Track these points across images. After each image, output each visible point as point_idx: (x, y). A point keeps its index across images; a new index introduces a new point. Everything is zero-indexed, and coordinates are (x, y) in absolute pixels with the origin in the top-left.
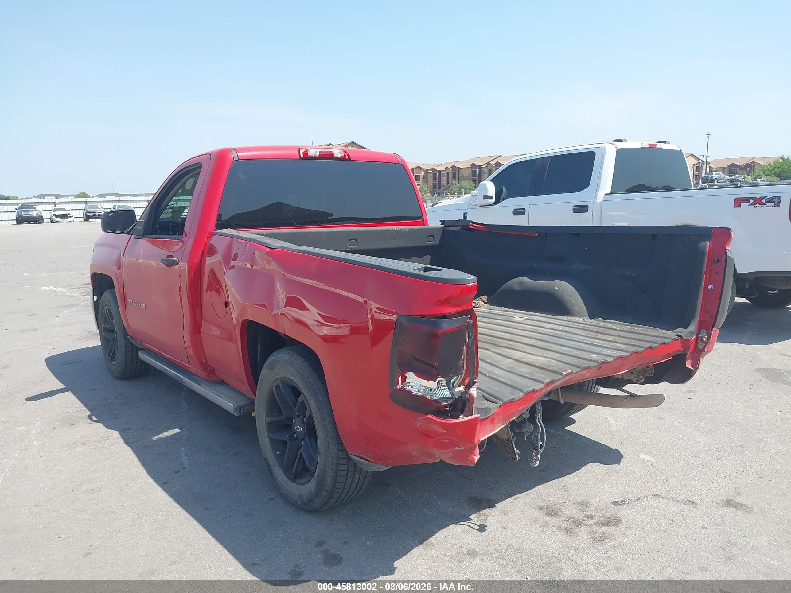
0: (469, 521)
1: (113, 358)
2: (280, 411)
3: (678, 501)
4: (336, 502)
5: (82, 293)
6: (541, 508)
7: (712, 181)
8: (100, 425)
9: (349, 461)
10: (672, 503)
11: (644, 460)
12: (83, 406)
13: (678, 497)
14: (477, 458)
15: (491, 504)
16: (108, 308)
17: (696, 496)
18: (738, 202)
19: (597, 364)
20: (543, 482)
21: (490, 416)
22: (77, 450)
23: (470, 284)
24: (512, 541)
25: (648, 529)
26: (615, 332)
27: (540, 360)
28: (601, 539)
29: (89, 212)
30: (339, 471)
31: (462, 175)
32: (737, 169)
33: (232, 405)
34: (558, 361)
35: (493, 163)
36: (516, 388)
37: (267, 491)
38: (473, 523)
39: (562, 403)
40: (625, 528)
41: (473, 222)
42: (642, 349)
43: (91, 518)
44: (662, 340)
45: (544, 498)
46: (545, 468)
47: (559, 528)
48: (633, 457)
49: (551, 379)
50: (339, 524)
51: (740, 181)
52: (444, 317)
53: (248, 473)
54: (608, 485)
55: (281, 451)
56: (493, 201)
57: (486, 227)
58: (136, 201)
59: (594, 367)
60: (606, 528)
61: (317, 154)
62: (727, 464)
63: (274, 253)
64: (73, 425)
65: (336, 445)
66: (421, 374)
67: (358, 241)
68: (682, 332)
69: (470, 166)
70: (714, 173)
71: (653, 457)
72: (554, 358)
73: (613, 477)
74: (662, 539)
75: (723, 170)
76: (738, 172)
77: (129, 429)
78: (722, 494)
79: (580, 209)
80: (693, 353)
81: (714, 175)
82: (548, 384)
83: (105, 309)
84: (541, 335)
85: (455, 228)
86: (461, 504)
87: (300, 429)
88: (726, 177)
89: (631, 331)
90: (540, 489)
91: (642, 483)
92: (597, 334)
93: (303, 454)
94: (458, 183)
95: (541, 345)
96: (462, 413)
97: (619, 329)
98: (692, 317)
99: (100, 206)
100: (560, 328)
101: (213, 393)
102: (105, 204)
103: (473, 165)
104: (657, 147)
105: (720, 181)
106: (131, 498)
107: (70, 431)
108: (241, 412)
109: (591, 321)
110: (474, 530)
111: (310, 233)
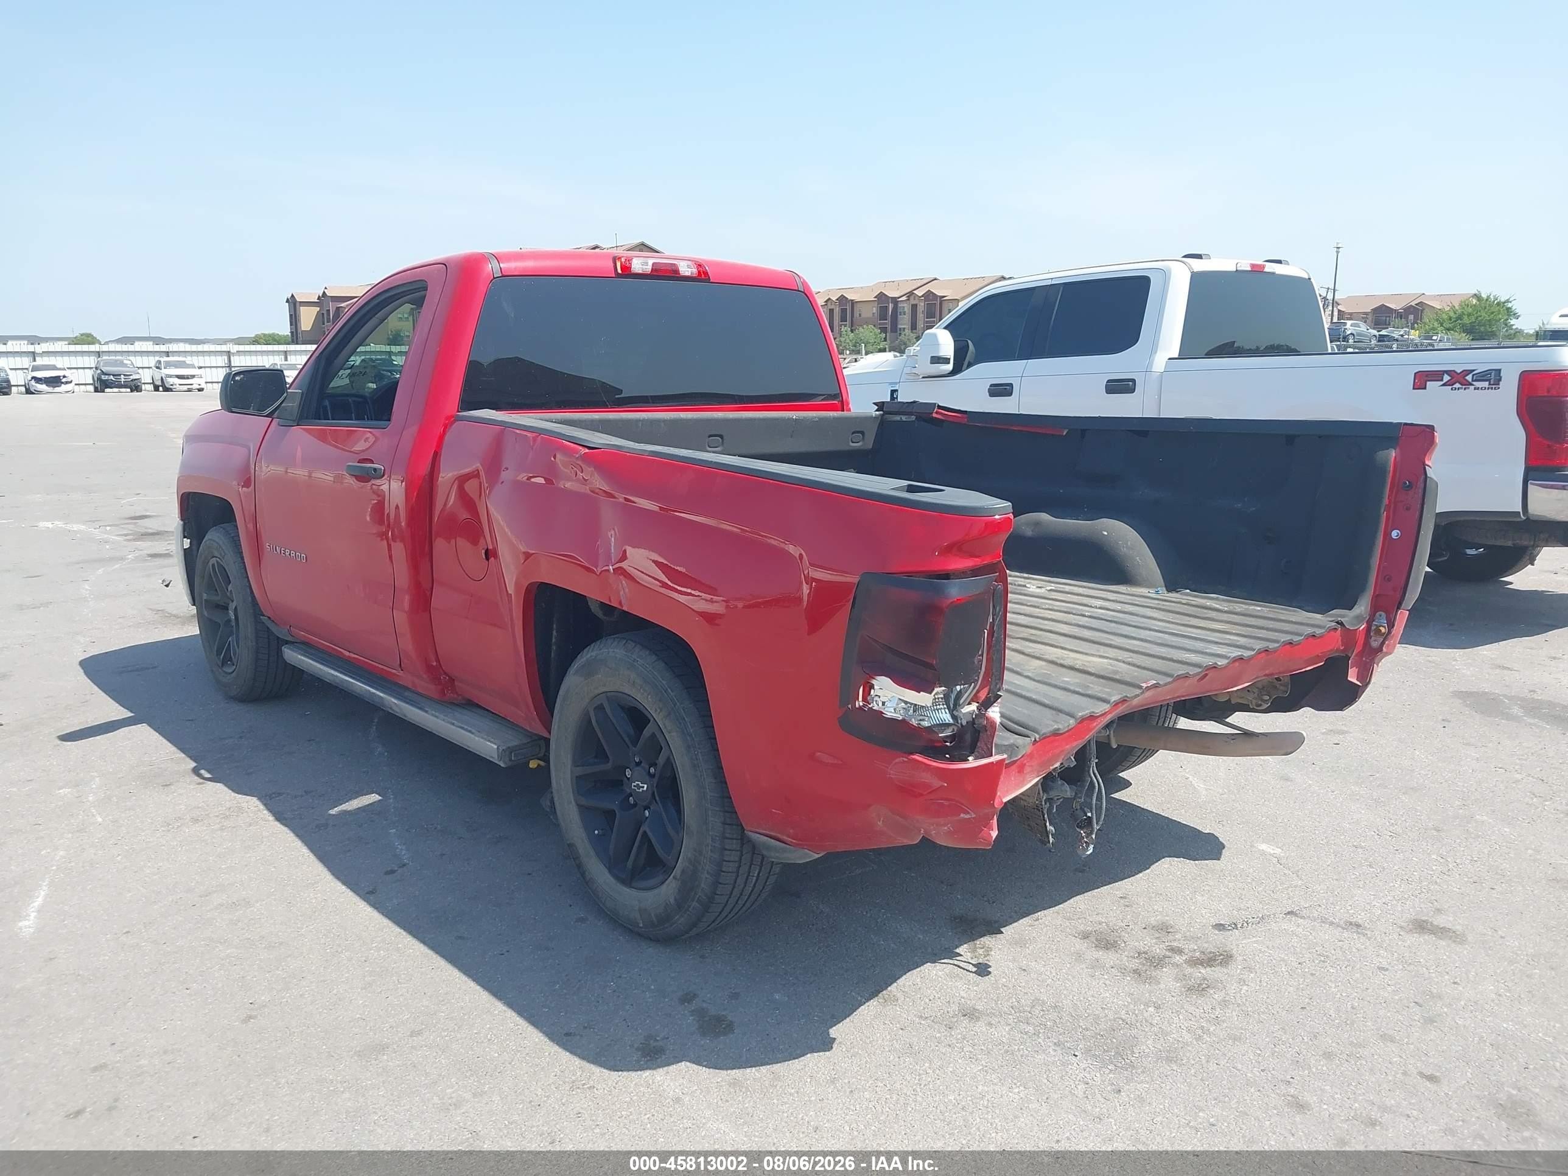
0: (957, 958)
1: (227, 660)
2: (601, 755)
3: (1332, 923)
4: (713, 922)
5: (126, 535)
6: (1085, 936)
7: (1345, 339)
8: (220, 786)
9: (742, 844)
10: (1321, 926)
11: (1263, 853)
12: (179, 751)
13: (1330, 916)
14: (994, 834)
15: (994, 928)
16: (217, 562)
17: (1363, 914)
18: (1422, 380)
19: (1200, 670)
20: (1084, 890)
21: (1017, 760)
22: (184, 832)
23: (997, 517)
24: (1041, 992)
25: (1282, 971)
26: (1219, 614)
27: (1095, 662)
28: (1200, 989)
29: (106, 374)
30: (724, 863)
31: (860, 315)
32: (1389, 317)
33: (496, 747)
34: (1129, 664)
35: (920, 293)
36: (1060, 711)
37: (571, 906)
38: (965, 962)
39: (1115, 746)
40: (1241, 970)
41: (940, 407)
42: (1276, 645)
43: (241, 953)
44: (1310, 630)
45: (1088, 917)
46: (1084, 866)
47: (1123, 971)
48: (1243, 847)
49: (1122, 696)
50: (718, 963)
51: (1397, 340)
52: (947, 576)
53: (529, 874)
54: (1203, 895)
55: (602, 830)
56: (950, 367)
57: (965, 416)
58: (203, 353)
59: (1195, 675)
60: (1208, 969)
61: (648, 269)
62: (1414, 859)
63: (595, 457)
64: (166, 785)
65: (722, 814)
66: (904, 680)
67: (725, 438)
68: (1343, 616)
69: (875, 297)
70: (1349, 323)
71: (1280, 848)
72: (1120, 658)
73: (1211, 883)
74: (1308, 988)
75: (1364, 317)
76: (1392, 323)
77: (280, 794)
78: (1407, 911)
79: (1120, 386)
80: (1360, 654)
81: (1348, 326)
82: (1117, 704)
83: (210, 564)
84: (1087, 619)
85: (904, 418)
86: (937, 928)
87: (643, 787)
88: (1370, 331)
89: (1249, 613)
90: (1080, 902)
91: (1263, 893)
92: (1188, 618)
93: (650, 834)
94: (852, 331)
95: (1091, 636)
96: (971, 753)
97: (1226, 609)
98: (1362, 589)
99: (129, 362)
100: (1118, 607)
101: (453, 724)
102: (139, 358)
103: (881, 297)
104: (1266, 270)
105: (1359, 339)
106: (310, 918)
107: (163, 796)
108: (513, 758)
109: (1170, 594)
110: (969, 973)
111: (638, 421)
